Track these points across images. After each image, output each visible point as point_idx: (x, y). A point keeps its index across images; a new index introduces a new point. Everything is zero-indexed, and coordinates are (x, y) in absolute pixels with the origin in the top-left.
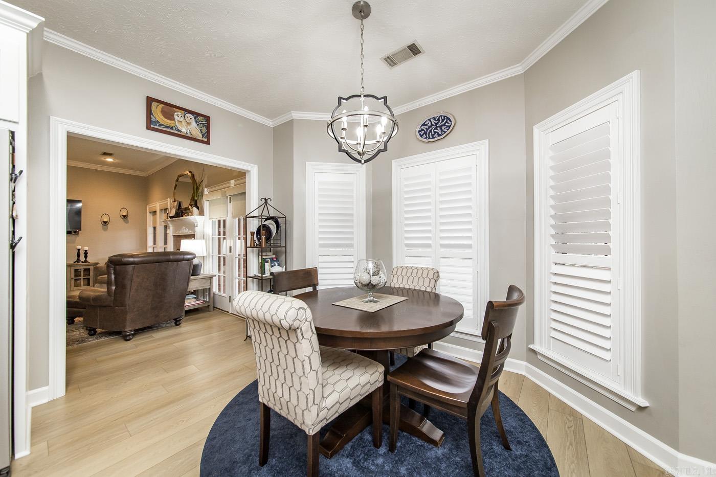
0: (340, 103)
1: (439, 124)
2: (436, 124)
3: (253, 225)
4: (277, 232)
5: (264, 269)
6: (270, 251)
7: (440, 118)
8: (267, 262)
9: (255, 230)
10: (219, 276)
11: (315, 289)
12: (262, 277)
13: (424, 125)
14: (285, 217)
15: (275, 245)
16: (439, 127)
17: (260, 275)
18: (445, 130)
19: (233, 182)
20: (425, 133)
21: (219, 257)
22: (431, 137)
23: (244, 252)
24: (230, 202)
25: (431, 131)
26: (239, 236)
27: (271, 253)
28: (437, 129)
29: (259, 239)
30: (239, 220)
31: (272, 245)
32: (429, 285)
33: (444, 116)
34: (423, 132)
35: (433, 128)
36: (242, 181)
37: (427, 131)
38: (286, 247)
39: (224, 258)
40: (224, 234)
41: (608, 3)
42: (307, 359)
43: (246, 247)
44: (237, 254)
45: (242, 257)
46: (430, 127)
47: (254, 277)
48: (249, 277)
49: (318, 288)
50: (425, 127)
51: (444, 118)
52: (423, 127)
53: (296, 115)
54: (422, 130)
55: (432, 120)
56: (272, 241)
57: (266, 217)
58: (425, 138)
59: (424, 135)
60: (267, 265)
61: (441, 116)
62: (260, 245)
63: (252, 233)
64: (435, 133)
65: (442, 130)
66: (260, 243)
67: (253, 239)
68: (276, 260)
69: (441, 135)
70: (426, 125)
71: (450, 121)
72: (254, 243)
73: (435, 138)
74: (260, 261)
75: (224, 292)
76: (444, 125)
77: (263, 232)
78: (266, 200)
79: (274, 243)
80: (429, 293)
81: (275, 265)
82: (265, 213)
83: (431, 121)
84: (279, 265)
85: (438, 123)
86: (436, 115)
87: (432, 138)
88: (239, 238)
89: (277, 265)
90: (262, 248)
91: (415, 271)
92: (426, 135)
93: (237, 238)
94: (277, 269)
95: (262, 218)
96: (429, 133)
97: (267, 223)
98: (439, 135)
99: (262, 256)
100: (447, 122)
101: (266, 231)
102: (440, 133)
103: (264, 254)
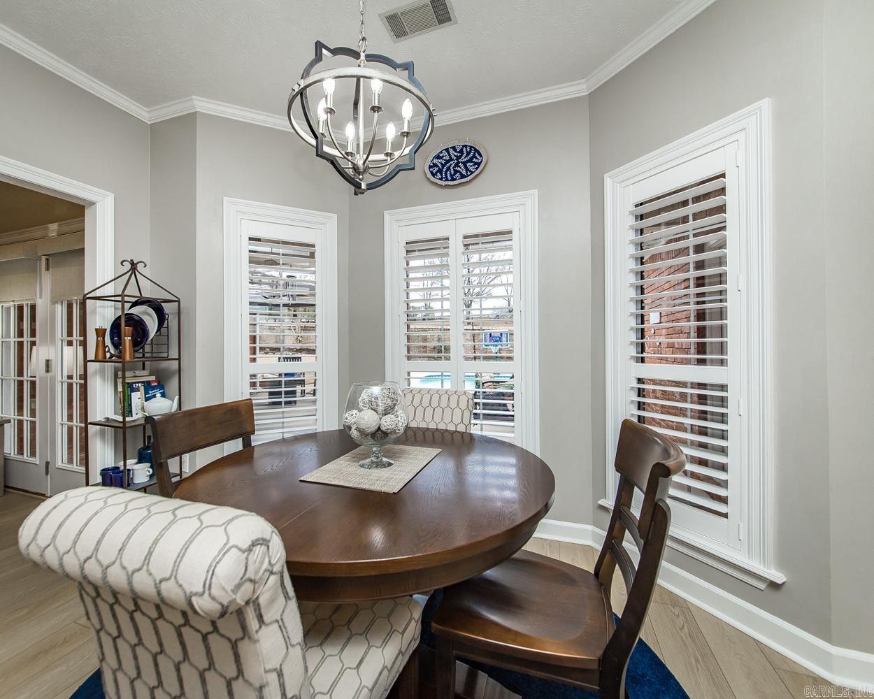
0: (319, 57)
1: (463, 159)
2: (458, 158)
3: (102, 316)
4: (159, 330)
5: (130, 405)
6: (144, 369)
7: (464, 149)
8: (137, 390)
9: (108, 326)
10: (20, 423)
11: (247, 443)
12: (124, 422)
13: (438, 157)
14: (179, 301)
15: (154, 355)
16: (462, 163)
17: (120, 418)
18: (472, 169)
19: (54, 227)
20: (440, 171)
21: (20, 384)
22: (449, 178)
23: (80, 371)
24: (47, 269)
25: (449, 169)
26: (70, 339)
27: (146, 372)
28: (459, 167)
29: (117, 345)
30: (70, 306)
31: (146, 355)
32: (462, 420)
33: (471, 147)
34: (436, 169)
35: (453, 163)
36: (76, 227)
37: (443, 167)
38: (179, 359)
39: (33, 384)
40: (33, 334)
41: (713, 4)
42: (273, 678)
43: (86, 361)
44: (65, 374)
45: (76, 380)
46: (447, 161)
47: (107, 423)
48: (91, 423)
49: (258, 439)
50: (440, 161)
51: (471, 150)
52: (436, 161)
53: (202, 105)
54: (435, 165)
55: (451, 151)
56: (147, 348)
57: (134, 300)
58: (441, 179)
59: (438, 174)
60: (137, 398)
61: (465, 146)
62: (119, 357)
63: (100, 332)
64: (456, 172)
65: (467, 169)
66: (121, 352)
67: (100, 345)
68: (159, 385)
69: (466, 177)
70: (441, 158)
71: (481, 156)
72: (105, 353)
73: (455, 180)
74: (120, 389)
75: (33, 454)
76: (470, 161)
77: (127, 331)
78: (134, 265)
79: (152, 353)
80: (462, 434)
81: (154, 396)
82: (132, 290)
83: (449, 153)
84: (163, 395)
85: (460, 157)
86: (458, 144)
87: (451, 180)
88: (70, 343)
89: (158, 395)
90: (123, 362)
91: (436, 398)
92: (441, 175)
93: (65, 343)
94: (160, 406)
95: (123, 302)
96: (446, 172)
97: (136, 311)
98: (463, 176)
99: (124, 377)
100: (474, 156)
101: (135, 329)
102: (464, 173)
103: (128, 374)
